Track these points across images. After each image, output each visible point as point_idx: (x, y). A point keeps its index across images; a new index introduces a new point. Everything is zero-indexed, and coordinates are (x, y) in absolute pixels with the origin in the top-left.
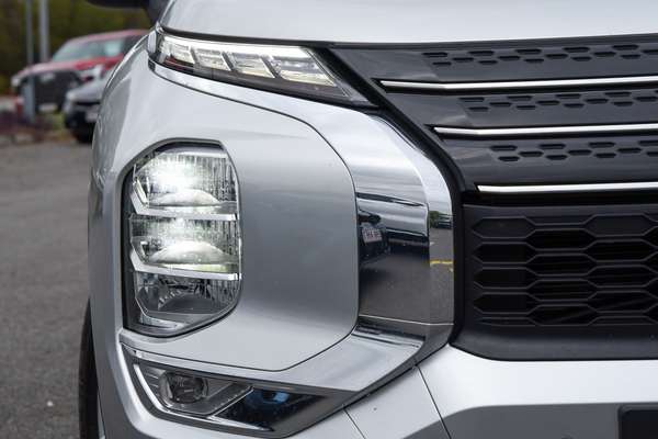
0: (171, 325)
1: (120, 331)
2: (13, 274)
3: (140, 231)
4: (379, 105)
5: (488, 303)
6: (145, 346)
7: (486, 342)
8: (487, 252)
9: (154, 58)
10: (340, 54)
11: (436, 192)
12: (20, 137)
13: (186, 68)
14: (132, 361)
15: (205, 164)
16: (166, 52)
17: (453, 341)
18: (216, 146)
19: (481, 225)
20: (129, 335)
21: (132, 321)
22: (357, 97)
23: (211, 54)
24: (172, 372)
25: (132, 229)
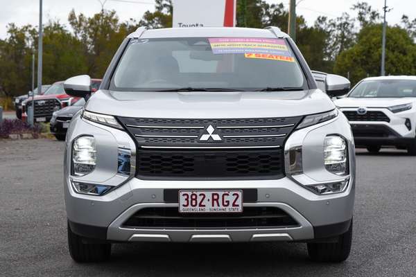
0: (81, 175)
1: (70, 176)
2: (31, 190)
3: (75, 154)
4: (125, 130)
5: (142, 169)
6: (75, 179)
7: (142, 177)
8: (143, 159)
9: (82, 115)
10: (120, 119)
11: (133, 148)
12: (25, 135)
13: (89, 119)
14: (72, 181)
15: (91, 140)
16: (84, 114)
17: (136, 176)
18: (92, 136)
19: (142, 154)
20: (72, 177)
21: (73, 174)
22: (121, 127)
23: (94, 116)
24: (81, 184)
25: (74, 153)
